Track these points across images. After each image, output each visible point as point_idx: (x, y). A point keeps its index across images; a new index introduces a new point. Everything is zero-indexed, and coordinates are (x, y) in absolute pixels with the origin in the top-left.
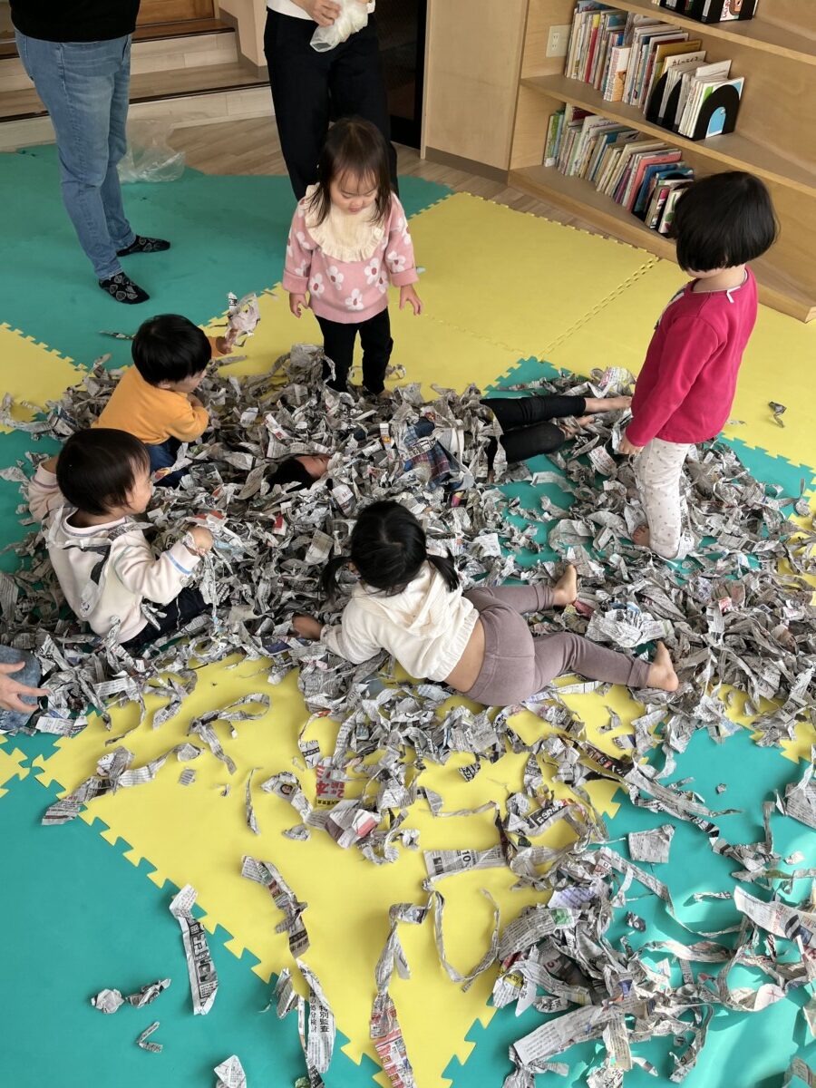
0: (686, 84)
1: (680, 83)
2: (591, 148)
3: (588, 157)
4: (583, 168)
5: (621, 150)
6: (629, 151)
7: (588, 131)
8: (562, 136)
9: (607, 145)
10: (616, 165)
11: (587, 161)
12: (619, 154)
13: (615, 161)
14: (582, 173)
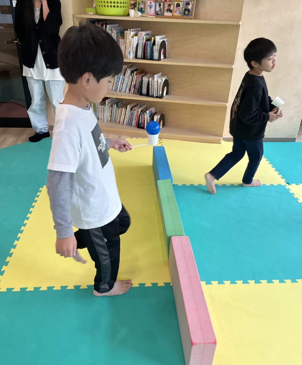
0: (151, 82)
1: (149, 81)
2: (111, 110)
3: (110, 114)
4: (110, 118)
5: (126, 108)
6: (129, 107)
7: (108, 105)
8: (97, 109)
9: (117, 108)
10: (125, 114)
11: (110, 115)
12: (125, 109)
13: (125, 112)
14: (110, 120)
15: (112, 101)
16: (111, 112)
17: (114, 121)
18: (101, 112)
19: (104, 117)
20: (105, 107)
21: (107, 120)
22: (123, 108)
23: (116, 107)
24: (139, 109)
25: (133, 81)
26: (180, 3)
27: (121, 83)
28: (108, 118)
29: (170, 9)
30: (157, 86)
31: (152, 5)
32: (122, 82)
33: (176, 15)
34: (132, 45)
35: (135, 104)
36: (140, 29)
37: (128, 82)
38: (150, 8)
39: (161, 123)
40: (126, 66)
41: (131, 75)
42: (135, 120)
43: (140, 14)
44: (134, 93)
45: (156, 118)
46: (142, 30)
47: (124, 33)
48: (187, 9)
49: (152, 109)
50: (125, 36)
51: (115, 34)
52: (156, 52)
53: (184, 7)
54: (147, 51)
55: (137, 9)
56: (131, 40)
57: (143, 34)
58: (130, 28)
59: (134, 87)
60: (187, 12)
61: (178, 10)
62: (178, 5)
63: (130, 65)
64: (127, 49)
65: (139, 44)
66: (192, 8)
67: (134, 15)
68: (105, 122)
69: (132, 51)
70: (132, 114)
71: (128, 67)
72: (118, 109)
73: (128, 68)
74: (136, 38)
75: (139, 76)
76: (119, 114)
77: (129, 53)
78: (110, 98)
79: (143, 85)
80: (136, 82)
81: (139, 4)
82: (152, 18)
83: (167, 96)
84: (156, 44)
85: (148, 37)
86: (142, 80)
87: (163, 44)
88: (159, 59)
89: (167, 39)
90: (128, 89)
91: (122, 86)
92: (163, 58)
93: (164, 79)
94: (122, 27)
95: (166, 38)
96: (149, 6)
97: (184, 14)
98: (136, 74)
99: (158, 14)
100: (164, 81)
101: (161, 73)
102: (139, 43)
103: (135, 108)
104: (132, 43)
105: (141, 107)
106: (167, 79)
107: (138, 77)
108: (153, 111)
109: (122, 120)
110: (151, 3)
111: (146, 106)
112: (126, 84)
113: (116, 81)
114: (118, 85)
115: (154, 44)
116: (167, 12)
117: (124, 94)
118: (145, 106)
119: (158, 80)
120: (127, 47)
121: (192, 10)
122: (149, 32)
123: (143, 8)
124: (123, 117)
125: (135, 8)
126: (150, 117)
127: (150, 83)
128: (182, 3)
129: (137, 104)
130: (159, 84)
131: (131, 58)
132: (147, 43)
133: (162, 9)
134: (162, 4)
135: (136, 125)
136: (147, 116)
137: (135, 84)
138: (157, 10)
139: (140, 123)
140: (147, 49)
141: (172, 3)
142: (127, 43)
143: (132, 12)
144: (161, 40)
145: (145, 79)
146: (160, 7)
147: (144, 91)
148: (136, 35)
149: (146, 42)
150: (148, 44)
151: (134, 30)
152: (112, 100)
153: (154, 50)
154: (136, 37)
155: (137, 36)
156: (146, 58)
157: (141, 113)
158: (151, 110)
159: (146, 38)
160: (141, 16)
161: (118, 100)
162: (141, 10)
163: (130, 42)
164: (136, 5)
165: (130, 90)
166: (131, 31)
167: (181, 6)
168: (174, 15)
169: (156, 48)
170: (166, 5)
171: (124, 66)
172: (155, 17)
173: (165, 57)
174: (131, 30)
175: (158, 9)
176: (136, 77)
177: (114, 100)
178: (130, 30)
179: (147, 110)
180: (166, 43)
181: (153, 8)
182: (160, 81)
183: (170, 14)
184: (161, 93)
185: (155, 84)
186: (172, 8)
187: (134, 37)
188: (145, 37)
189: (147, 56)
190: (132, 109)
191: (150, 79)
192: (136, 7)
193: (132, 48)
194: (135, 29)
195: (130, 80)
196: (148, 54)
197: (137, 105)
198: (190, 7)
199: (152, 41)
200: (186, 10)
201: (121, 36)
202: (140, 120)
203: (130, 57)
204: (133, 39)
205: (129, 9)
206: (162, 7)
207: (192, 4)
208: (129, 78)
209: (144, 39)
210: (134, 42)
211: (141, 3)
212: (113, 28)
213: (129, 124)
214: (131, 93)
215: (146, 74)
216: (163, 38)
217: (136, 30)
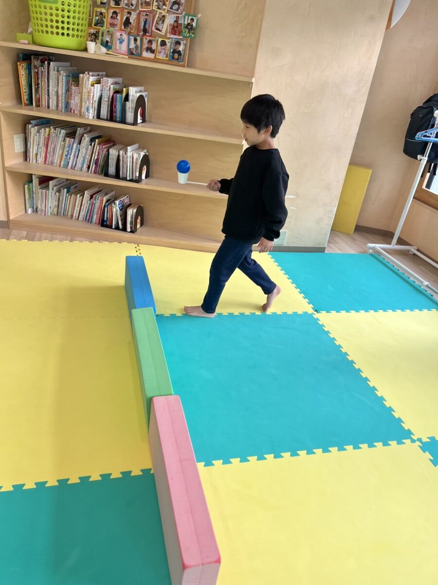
0: (123, 156)
1: (119, 156)
2: (58, 198)
3: (57, 203)
4: (56, 209)
5: (83, 195)
6: (88, 194)
7: (53, 189)
8: (34, 195)
9: (67, 195)
10: (81, 203)
11: (57, 205)
12: (81, 197)
13: (80, 201)
14: (56, 213)
15: (60, 184)
16: (57, 200)
17: (63, 215)
18: (42, 200)
19: (47, 207)
20: (49, 192)
21: (51, 213)
22: (78, 196)
23: (67, 193)
24: (104, 197)
25: (94, 154)
26: (167, 41)
27: (74, 155)
28: (53, 209)
29: (151, 48)
30: (131, 164)
31: (123, 38)
32: (77, 154)
33: (160, 57)
34: (92, 97)
35: (96, 189)
36: (104, 73)
37: (85, 155)
38: (121, 43)
39: (138, 220)
40: (83, 129)
41: (91, 145)
42: (98, 213)
43: (104, 50)
44: (95, 172)
45: (131, 212)
46: (107, 76)
47: (78, 77)
48: (177, 50)
49: (124, 198)
50: (80, 82)
51: (64, 78)
52: (129, 112)
53: (172, 46)
54: (115, 108)
55: (99, 41)
56: (91, 89)
57: (109, 81)
58: (89, 71)
59: (96, 164)
60: (176, 56)
61: (164, 51)
62: (163, 43)
63: (89, 128)
64: (83, 104)
65: (103, 97)
66: (184, 50)
67: (94, 50)
68: (48, 215)
69: (91, 106)
70: (93, 204)
71: (85, 131)
72: (69, 197)
73: (86, 133)
74: (98, 87)
75: (103, 147)
76: (71, 203)
77: (88, 109)
78: (56, 178)
79: (110, 160)
80: (98, 155)
81: (102, 35)
82: (122, 58)
83: (147, 179)
84: (131, 100)
85: (117, 87)
86: (109, 153)
87: (141, 101)
88: (135, 123)
89: (147, 93)
90: (85, 166)
91: (76, 161)
92: (141, 121)
93: (142, 154)
94: (76, 68)
95: (145, 91)
96: (119, 39)
97: (173, 58)
98: (99, 144)
99: (132, 54)
100: (142, 156)
101: (138, 144)
102: (103, 94)
103: (97, 196)
104: (92, 94)
105: (106, 194)
106: (147, 154)
107: (101, 147)
108: (126, 201)
109: (75, 214)
110: (121, 34)
111: (116, 194)
112: (83, 157)
113: (66, 153)
114: (70, 158)
115: (127, 98)
116: (147, 52)
117: (80, 173)
118: (113, 193)
119: (133, 155)
120: (83, 100)
121: (184, 52)
122: (120, 80)
123: (109, 41)
124: (77, 209)
125: (97, 41)
126: (121, 210)
127: (121, 158)
128: (170, 40)
129: (101, 189)
130: (135, 160)
131: (91, 117)
132: (116, 96)
133: (138, 47)
134: (139, 38)
135: (98, 221)
136: (116, 208)
137: (98, 159)
138: (130, 47)
139: (105, 219)
140: (115, 105)
141: (154, 39)
142: (84, 94)
143: (92, 46)
144: (138, 95)
145: (113, 152)
146: (135, 43)
147: (112, 170)
148: (98, 82)
149: (115, 94)
150: (118, 98)
151: (94, 73)
152: (59, 182)
153: (127, 108)
154: (99, 85)
155: (100, 83)
156: (114, 119)
157: (107, 204)
158: (122, 199)
159: (114, 89)
160: (106, 54)
161: (69, 182)
162: (106, 45)
163: (89, 92)
164: (98, 36)
165: (89, 168)
166: (90, 76)
167: (168, 45)
168: (157, 57)
169: (130, 105)
170: (145, 42)
171: (79, 129)
172: (127, 57)
173: (144, 121)
174: (91, 73)
175: (132, 45)
176: (98, 147)
177: (63, 182)
178: (89, 74)
179: (116, 199)
180: (146, 99)
181: (125, 44)
182: (136, 156)
183: (151, 56)
184: (138, 175)
185: (129, 160)
186: (154, 47)
187: (96, 85)
188: (112, 86)
189: (116, 116)
190: (91, 197)
191: (121, 152)
192: (98, 39)
193: (92, 102)
194: (97, 73)
195: (89, 152)
196: (118, 114)
197: (101, 191)
198: (181, 48)
199: (124, 95)
200: (175, 52)
201: (73, 81)
202: (106, 214)
203: (89, 116)
204: (94, 88)
205: (87, 40)
206: (139, 42)
207: (184, 44)
208: (87, 149)
209: (112, 89)
210: (95, 93)
211: (105, 33)
212: (60, 68)
213: (87, 220)
214: (91, 172)
215: (114, 145)
216: (140, 91)
217: (99, 75)
